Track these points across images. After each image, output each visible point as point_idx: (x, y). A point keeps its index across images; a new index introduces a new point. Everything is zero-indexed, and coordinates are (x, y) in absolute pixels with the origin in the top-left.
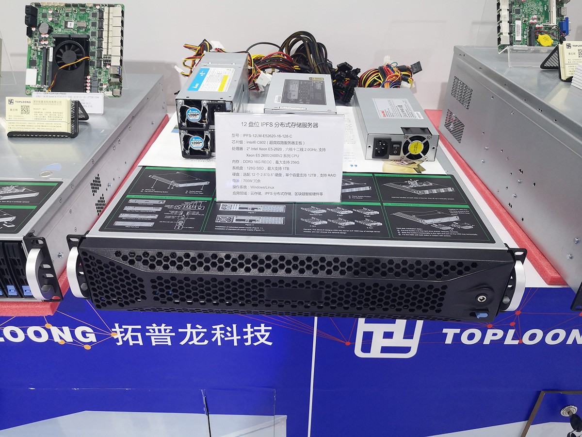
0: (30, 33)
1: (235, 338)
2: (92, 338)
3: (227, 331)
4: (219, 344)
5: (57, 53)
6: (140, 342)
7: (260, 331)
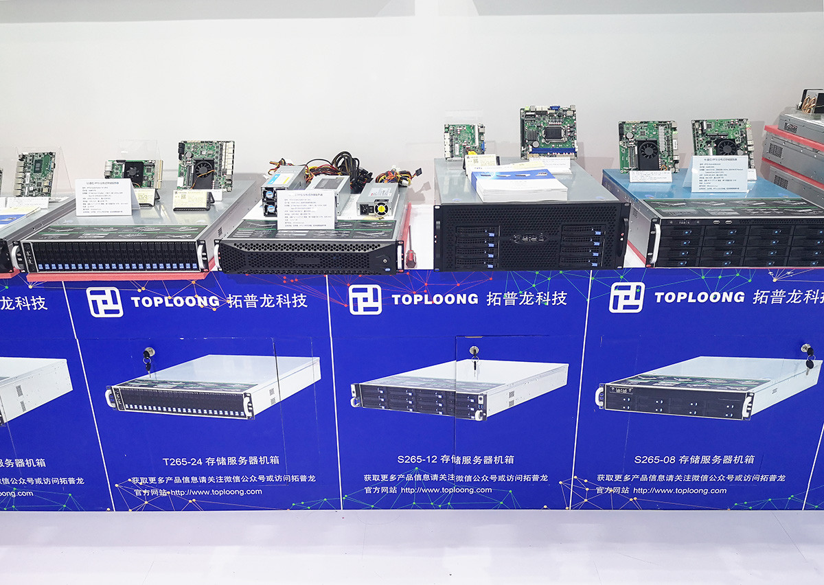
0: (180, 158)
1: (288, 303)
2: (217, 303)
3: (284, 298)
4: (280, 307)
5: (196, 168)
6: (241, 306)
7: (300, 298)
